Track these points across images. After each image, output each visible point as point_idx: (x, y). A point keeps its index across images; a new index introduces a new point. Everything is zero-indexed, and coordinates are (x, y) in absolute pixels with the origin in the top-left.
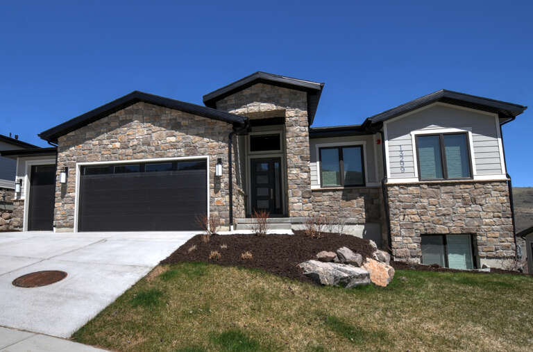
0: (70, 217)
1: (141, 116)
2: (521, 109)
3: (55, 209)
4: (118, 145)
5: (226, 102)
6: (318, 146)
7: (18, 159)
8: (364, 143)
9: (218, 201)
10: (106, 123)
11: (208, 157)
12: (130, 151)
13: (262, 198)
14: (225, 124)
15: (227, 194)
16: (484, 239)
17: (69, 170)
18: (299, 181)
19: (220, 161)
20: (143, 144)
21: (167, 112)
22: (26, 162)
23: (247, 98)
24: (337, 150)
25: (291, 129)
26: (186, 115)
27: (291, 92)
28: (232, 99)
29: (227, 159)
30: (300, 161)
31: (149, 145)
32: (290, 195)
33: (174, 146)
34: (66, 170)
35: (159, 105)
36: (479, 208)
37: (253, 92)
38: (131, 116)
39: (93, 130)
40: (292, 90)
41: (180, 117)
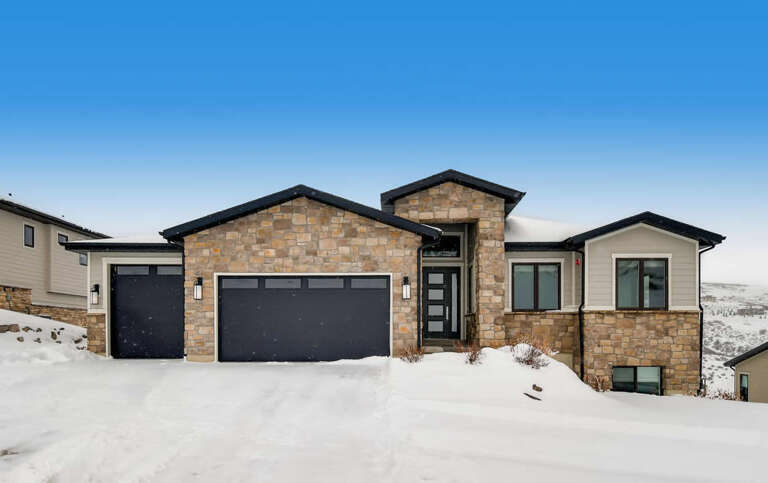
0: (208, 344)
1: (304, 216)
2: (719, 239)
3: (185, 333)
4: (272, 252)
5: (407, 202)
6: (511, 261)
7: (89, 254)
8: (562, 261)
9: (404, 329)
10: (256, 221)
11: (391, 274)
12: (289, 262)
13: (436, 318)
14: (413, 235)
15: (414, 320)
16: (672, 371)
17: (204, 282)
18: (491, 306)
19: (406, 281)
20: (308, 253)
21: (339, 214)
22: (104, 259)
23: (434, 199)
24: (532, 267)
25: (486, 243)
26: (363, 220)
27: (487, 198)
28: (415, 200)
29: (416, 277)
30: (494, 282)
31: (315, 254)
32: (481, 321)
33: (347, 259)
34: (200, 282)
35: (328, 204)
36: (670, 340)
37: (442, 192)
38: (290, 214)
39: (237, 230)
40: (488, 195)
41: (356, 222)
